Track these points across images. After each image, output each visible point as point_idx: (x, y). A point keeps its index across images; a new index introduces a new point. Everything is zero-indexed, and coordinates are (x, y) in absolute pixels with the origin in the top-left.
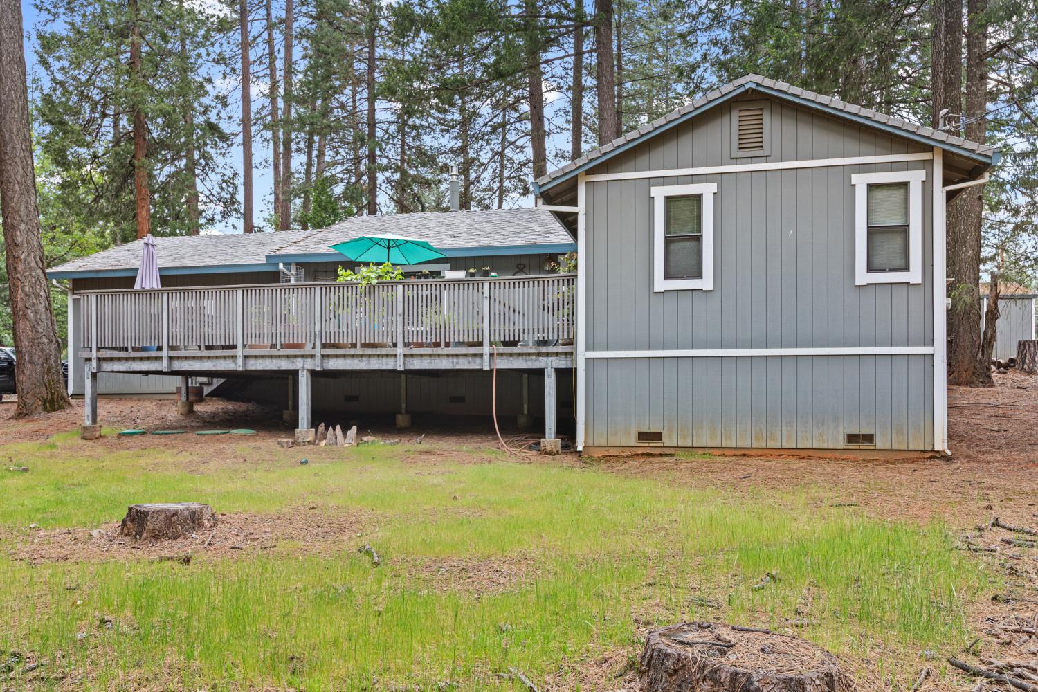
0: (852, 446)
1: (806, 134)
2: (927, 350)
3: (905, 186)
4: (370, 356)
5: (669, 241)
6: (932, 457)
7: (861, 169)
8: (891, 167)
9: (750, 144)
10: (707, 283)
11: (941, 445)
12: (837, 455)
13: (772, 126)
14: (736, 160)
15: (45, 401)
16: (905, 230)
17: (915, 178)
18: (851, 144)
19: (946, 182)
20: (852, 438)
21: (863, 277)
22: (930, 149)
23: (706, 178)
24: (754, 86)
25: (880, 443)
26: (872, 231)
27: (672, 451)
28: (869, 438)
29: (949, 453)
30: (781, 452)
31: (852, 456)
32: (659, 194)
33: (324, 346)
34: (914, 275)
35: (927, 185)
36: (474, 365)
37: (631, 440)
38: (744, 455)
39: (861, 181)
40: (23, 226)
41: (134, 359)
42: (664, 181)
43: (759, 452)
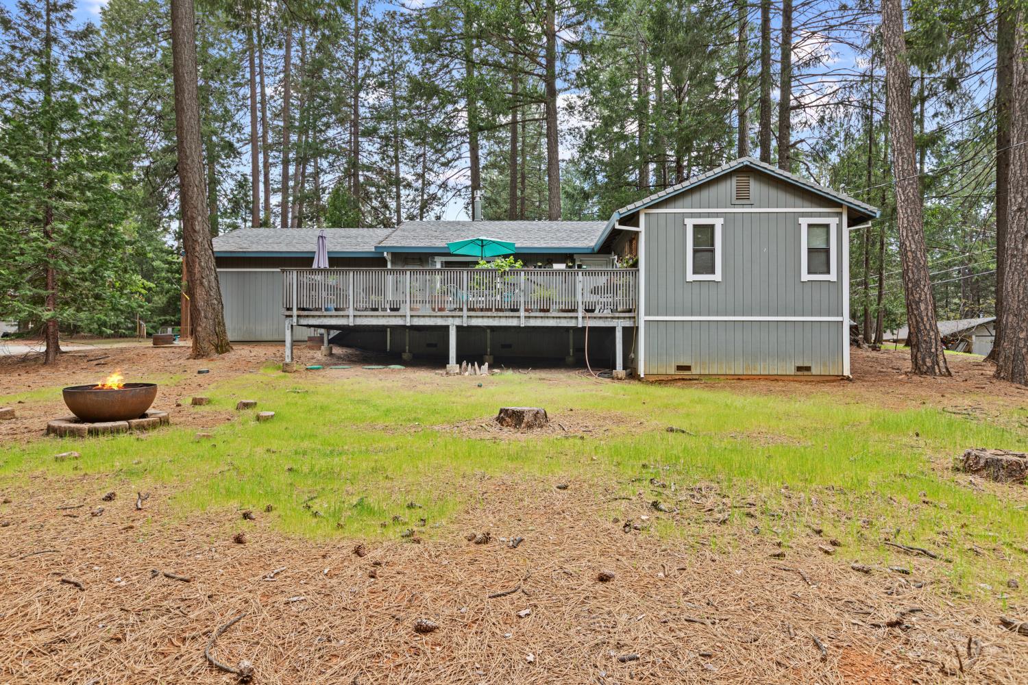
0: (799, 373)
1: (774, 193)
2: (839, 319)
3: (827, 226)
4: (500, 317)
5: (695, 251)
6: (842, 379)
7: (804, 215)
8: (820, 215)
9: (742, 196)
10: (717, 277)
11: (847, 372)
12: (791, 378)
13: (755, 187)
14: (734, 205)
16: (827, 251)
17: (832, 222)
18: (798, 201)
19: (849, 226)
20: (799, 369)
21: (805, 277)
22: (840, 205)
23: (717, 215)
24: (749, 164)
25: (814, 371)
26: (810, 251)
27: (697, 377)
28: (808, 369)
29: (851, 377)
30: (760, 377)
31: (799, 378)
32: (690, 223)
33: (469, 310)
34: (832, 277)
35: (839, 226)
36: (572, 323)
37: (672, 371)
38: (739, 379)
39: (804, 222)
40: (200, 218)
41: (325, 316)
42: (692, 215)
43: (748, 377)
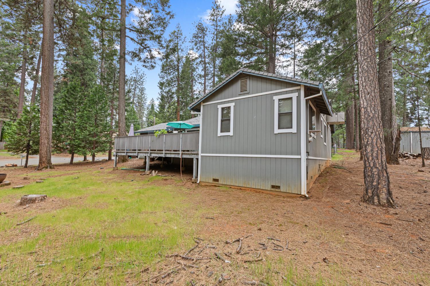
0: (273, 189)
1: (260, 85)
2: (298, 157)
3: (291, 99)
4: (159, 153)
5: (222, 121)
6: (301, 197)
7: (276, 94)
8: (287, 93)
9: (244, 90)
10: (231, 133)
11: (304, 192)
12: (268, 192)
13: (250, 84)
14: (240, 95)
15: (122, 160)
16: (291, 114)
17: (294, 95)
18: (273, 86)
19: (305, 97)
20: (273, 187)
21: (277, 131)
22: (300, 85)
23: (232, 101)
24: (242, 72)
25: (282, 189)
26: (280, 115)
27: (221, 185)
28: (279, 187)
29: (307, 196)
30: (251, 189)
31: (273, 193)
32: (220, 107)
33: (151, 150)
34: (294, 130)
35: (298, 98)
36: (177, 156)
37: (211, 181)
38: (240, 189)
39: (276, 98)
40: (121, 123)
41: (122, 152)
42: (221, 103)
43: (245, 188)
